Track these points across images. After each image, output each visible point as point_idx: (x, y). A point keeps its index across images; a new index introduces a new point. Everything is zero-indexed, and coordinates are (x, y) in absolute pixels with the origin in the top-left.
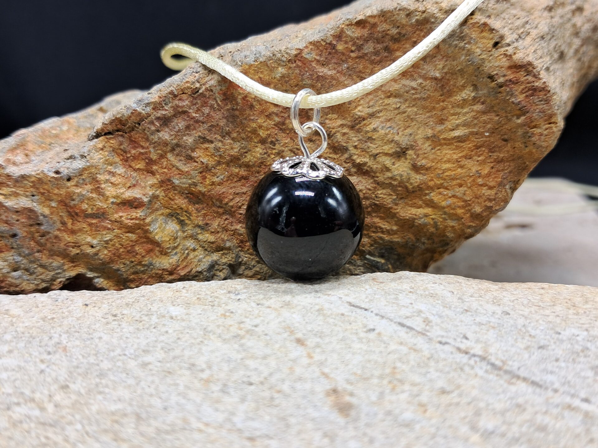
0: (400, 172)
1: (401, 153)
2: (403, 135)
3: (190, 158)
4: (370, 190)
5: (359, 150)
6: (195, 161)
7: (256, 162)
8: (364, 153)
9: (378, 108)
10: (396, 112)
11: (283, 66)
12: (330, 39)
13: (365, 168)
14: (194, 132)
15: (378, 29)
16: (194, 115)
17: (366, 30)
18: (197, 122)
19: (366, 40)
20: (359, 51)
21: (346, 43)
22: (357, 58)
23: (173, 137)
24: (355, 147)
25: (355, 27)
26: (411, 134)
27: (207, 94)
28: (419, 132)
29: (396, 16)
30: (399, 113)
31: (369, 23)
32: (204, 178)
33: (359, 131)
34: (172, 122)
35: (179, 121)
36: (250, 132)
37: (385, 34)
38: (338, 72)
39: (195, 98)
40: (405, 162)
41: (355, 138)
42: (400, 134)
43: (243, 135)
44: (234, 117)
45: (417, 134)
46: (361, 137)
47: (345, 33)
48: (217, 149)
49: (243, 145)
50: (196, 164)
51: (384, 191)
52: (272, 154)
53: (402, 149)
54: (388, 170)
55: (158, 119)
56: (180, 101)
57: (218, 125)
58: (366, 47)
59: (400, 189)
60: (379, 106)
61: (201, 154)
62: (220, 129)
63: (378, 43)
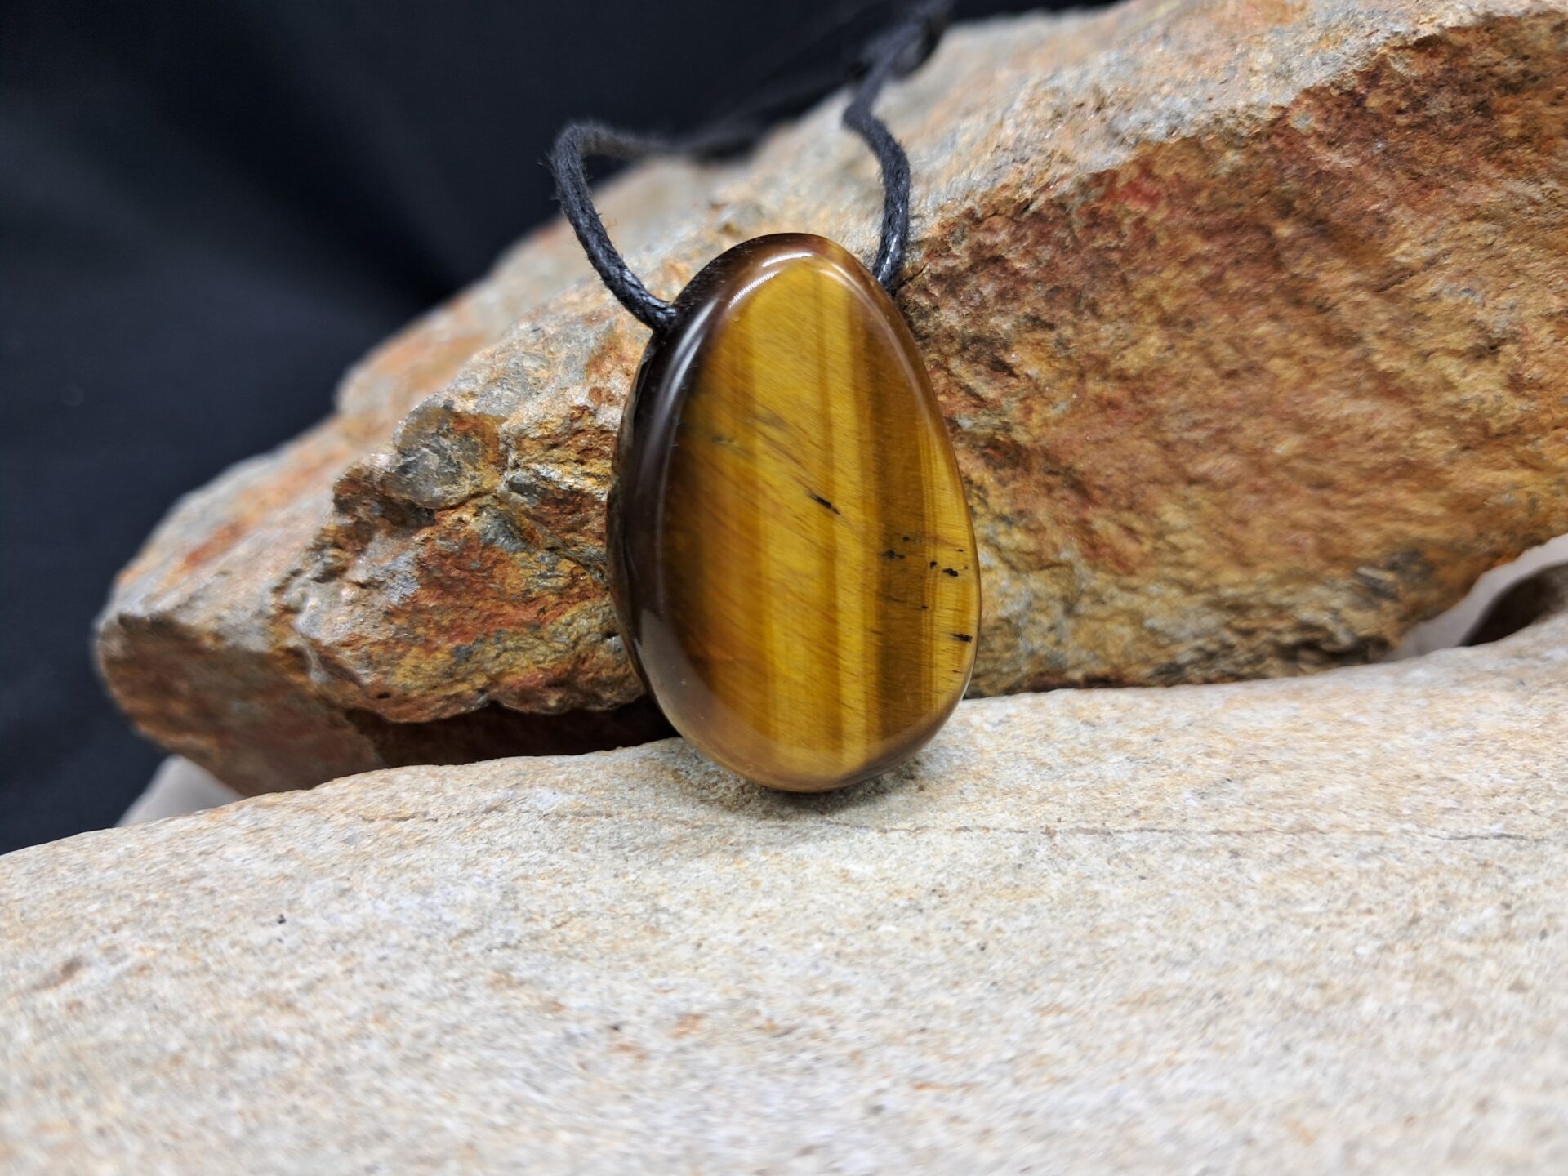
0: (1477, 393)
1: (1487, 350)
2: (1495, 308)
3: (1000, 368)
4: (1399, 430)
5: (1389, 343)
6: (1012, 374)
7: (1144, 369)
8: (1398, 349)
9: (1444, 246)
10: (1484, 254)
11: (1238, 148)
12: (1353, 82)
13: (1397, 382)
14: (1016, 305)
15: (1471, 60)
16: (1018, 265)
17: (1437, 61)
18: (1024, 281)
19: (1437, 88)
20: (1416, 110)
21: (1389, 92)
22: (1409, 127)
23: (968, 321)
24: (1381, 335)
25: (1412, 53)
26: (1512, 307)
27: (1051, 213)
28: (1530, 301)
29: (1526, 32)
30: (1490, 258)
31: (1450, 44)
32: (1029, 411)
33: (1393, 299)
34: (965, 284)
35: (983, 281)
36: (1141, 300)
37: (1487, 72)
38: (1364, 162)
39: (1020, 225)
40: (1490, 371)
41: (1381, 314)
42: (1489, 305)
43: (1123, 309)
44: (1109, 265)
45: (1525, 308)
46: (1396, 313)
47: (1389, 67)
48: (1063, 344)
49: (1120, 332)
50: (1013, 381)
51: (1431, 433)
52: (1183, 349)
53: (1489, 339)
54: (1449, 386)
55: (937, 278)
56: (987, 235)
57: (1069, 287)
58: (1434, 102)
59: (1469, 429)
60: (1447, 241)
61: (1026, 358)
62: (1074, 295)
63: (1463, 92)
